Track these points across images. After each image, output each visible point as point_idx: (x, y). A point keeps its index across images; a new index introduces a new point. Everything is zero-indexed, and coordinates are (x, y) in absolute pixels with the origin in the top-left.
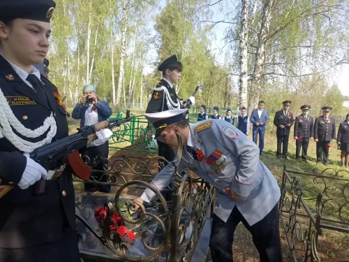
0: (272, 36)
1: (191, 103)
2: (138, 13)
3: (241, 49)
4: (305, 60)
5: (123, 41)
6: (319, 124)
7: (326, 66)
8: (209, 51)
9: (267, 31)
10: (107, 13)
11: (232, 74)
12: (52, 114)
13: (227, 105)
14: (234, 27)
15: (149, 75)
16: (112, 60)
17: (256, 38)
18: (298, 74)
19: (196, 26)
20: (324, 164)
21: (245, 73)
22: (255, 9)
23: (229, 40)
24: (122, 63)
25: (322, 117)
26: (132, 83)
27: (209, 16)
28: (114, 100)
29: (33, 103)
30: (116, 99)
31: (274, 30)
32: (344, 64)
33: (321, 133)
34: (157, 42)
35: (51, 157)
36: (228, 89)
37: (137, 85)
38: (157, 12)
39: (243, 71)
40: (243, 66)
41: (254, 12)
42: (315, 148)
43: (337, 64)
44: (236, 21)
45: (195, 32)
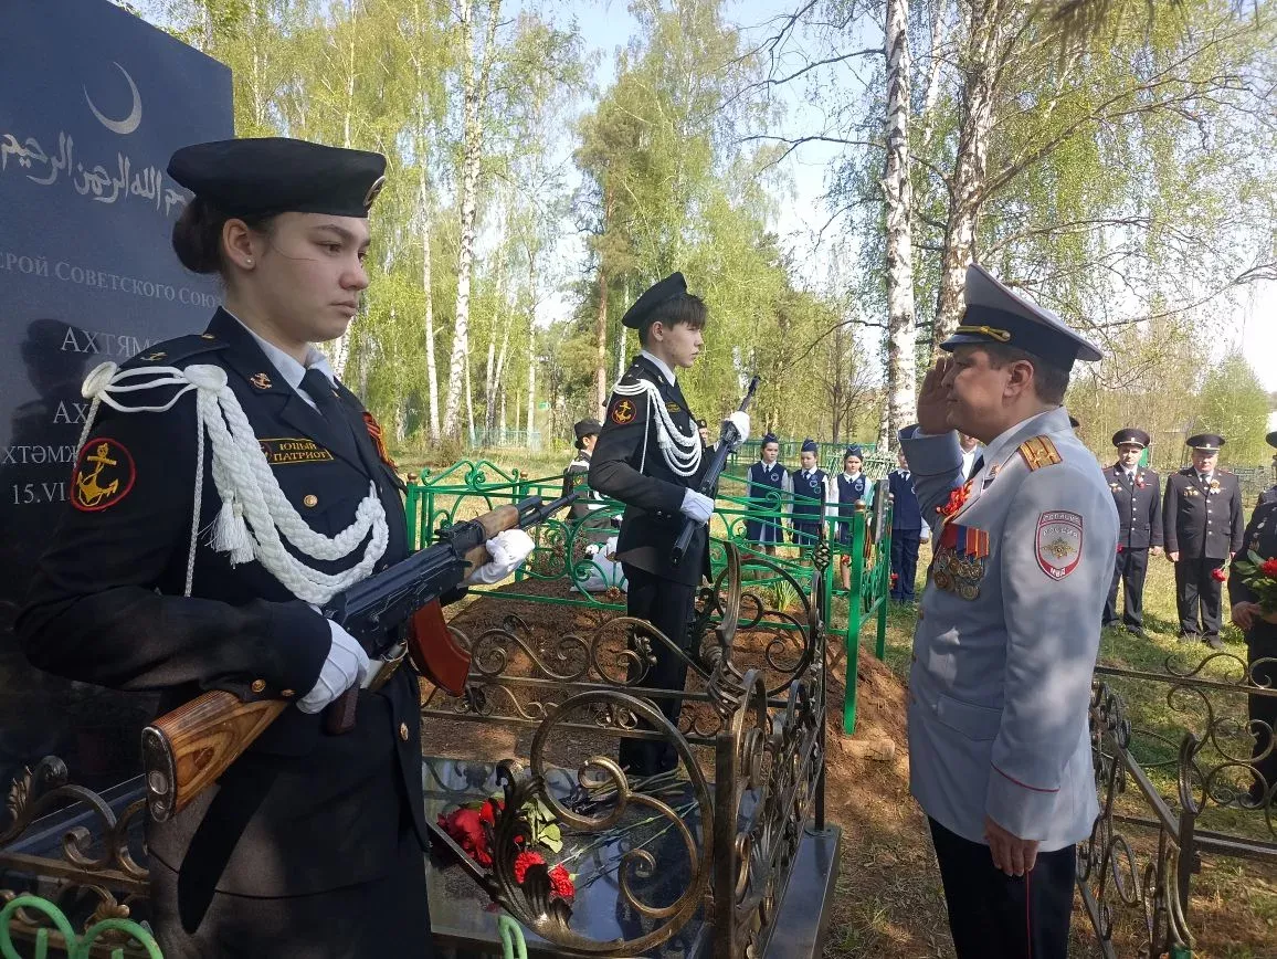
0: (999, 186)
1: (736, 435)
2: (519, 110)
3: (887, 234)
4: (1120, 267)
5: (468, 209)
6: (1181, 497)
7: (1198, 290)
8: (771, 238)
9: (978, 169)
10: (406, 110)
11: (856, 321)
12: (373, 490)
13: (842, 433)
14: (860, 157)
15: (557, 328)
16: (427, 278)
17: (942, 191)
18: (1098, 318)
19: (724, 153)
20: (1207, 642)
21: (905, 319)
22: (934, 92)
23: (843, 203)
24: (464, 287)
25: (1192, 471)
26: (498, 357)
27: (770, 116)
28: (435, 420)
29: (325, 455)
30: (441, 414)
31: (1005, 165)
32: (1261, 282)
33: (1188, 529)
34: (584, 211)
35: (376, 618)
36: (845, 376)
37: (515, 362)
38: (587, 106)
39: (897, 312)
40: (897, 292)
41: (931, 102)
42: (1172, 586)
43: (1238, 281)
44: (865, 134)
45: (718, 172)
